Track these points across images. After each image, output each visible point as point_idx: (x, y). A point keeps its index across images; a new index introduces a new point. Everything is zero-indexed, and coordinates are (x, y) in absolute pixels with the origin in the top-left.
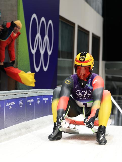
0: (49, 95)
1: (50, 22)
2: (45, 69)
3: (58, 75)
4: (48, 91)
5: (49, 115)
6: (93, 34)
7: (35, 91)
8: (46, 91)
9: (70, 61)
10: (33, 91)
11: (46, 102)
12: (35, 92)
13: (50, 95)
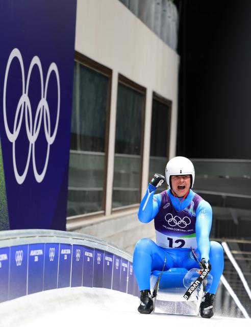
0: (44, 244)
1: (53, 67)
2: (39, 178)
3: (70, 188)
4: (43, 233)
5: (44, 290)
6: (154, 94)
7: (10, 235)
8: (39, 233)
9: (100, 156)
10: (6, 235)
11: (36, 259)
12: (9, 237)
13: (47, 243)
